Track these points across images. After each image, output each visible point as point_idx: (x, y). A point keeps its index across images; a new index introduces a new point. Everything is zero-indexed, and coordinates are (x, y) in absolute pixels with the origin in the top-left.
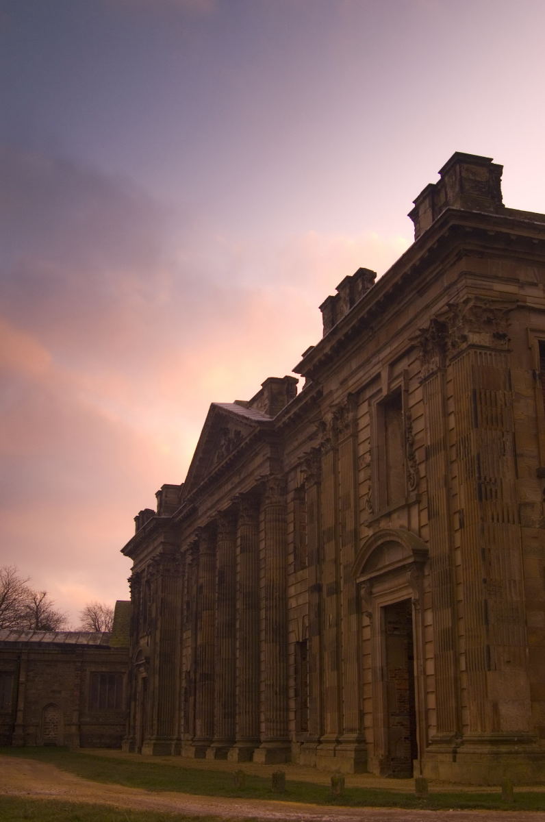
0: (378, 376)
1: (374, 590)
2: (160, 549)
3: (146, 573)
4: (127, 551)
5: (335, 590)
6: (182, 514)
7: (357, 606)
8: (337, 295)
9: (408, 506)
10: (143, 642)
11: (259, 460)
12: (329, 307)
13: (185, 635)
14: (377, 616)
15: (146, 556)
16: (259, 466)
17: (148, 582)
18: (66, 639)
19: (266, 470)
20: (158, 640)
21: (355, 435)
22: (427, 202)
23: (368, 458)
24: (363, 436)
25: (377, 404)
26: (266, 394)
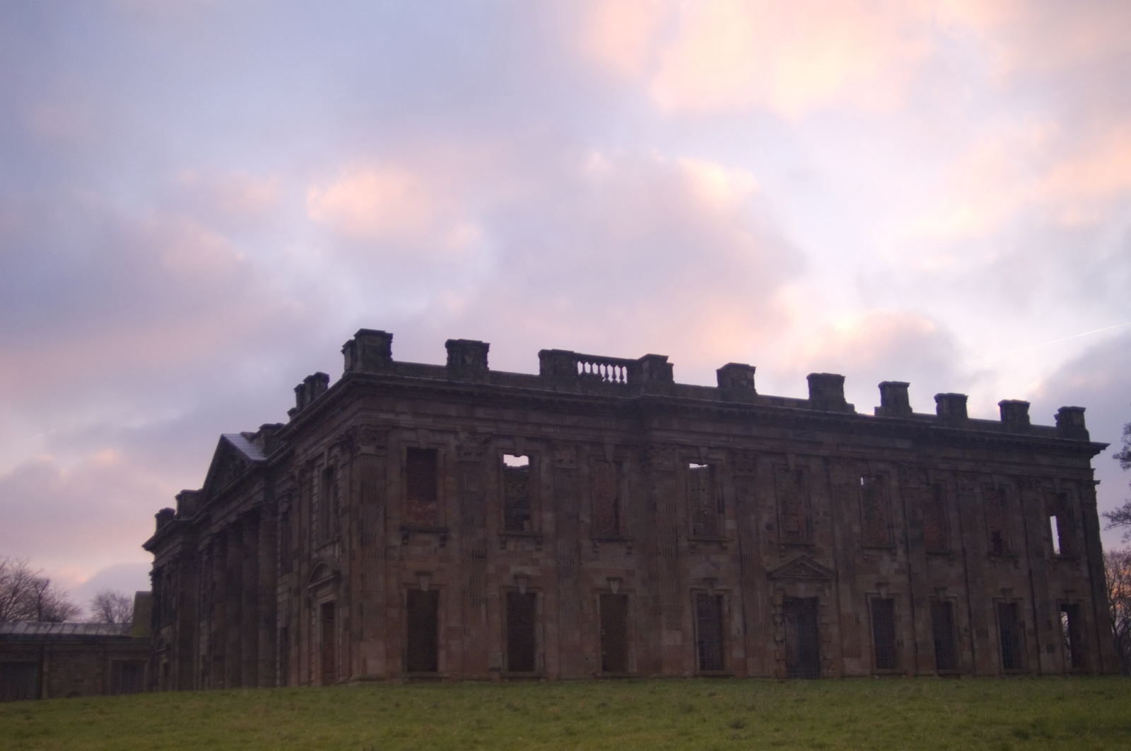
0: (322, 454)
1: (319, 593)
2: (179, 549)
3: (166, 568)
4: (149, 546)
5: (298, 592)
6: (200, 519)
7: (309, 604)
8: (304, 385)
9: (333, 543)
10: (164, 631)
11: (256, 488)
12: (300, 390)
13: (202, 625)
14: (319, 610)
15: (167, 553)
16: (257, 494)
17: (169, 577)
18: (86, 630)
19: (260, 498)
20: (178, 628)
21: (311, 489)
22: (349, 350)
23: (317, 507)
24: (315, 490)
25: (324, 471)
26: (262, 436)
